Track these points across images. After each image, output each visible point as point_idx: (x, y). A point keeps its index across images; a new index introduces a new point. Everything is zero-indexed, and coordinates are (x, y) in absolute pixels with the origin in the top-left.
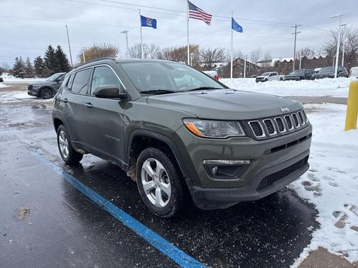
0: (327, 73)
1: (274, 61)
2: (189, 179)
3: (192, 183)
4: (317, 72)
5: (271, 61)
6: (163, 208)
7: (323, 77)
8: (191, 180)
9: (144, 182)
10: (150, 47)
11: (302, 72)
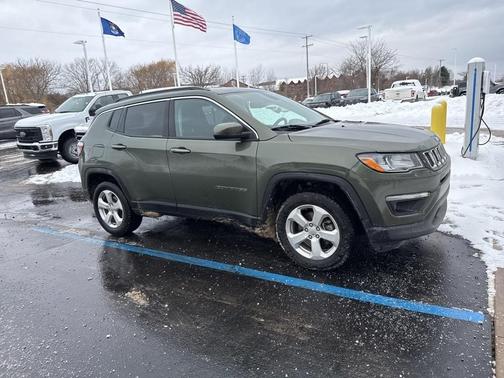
0: (357, 97)
1: (278, 83)
2: (367, 220)
3: (371, 224)
4: (345, 95)
5: (275, 82)
6: (325, 259)
7: (355, 102)
8: (370, 221)
9: (290, 235)
10: (101, 64)
11: (326, 97)
